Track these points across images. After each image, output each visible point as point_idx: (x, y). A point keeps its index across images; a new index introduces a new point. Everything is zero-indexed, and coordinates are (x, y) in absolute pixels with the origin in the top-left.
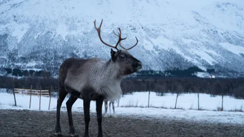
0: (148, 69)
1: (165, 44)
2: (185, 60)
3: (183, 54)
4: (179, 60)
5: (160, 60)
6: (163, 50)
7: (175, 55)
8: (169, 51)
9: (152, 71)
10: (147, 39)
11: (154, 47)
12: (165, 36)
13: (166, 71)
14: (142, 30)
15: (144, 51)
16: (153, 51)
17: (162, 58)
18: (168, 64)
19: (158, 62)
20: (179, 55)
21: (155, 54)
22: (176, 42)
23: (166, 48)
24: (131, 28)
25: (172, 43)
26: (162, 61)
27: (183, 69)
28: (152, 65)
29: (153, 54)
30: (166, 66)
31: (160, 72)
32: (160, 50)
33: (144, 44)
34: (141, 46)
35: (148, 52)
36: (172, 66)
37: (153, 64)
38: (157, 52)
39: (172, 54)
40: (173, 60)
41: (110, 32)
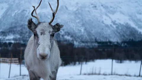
0: (107, 40)
1: (122, 19)
2: (139, 32)
3: (136, 28)
4: (133, 32)
5: (117, 32)
6: (120, 24)
7: (130, 28)
8: (124, 24)
9: (110, 42)
10: (106, 15)
11: (112, 22)
12: (121, 12)
13: (122, 42)
14: (102, 8)
15: (104, 25)
16: (111, 25)
17: (119, 31)
18: (124, 36)
19: (116, 34)
20: (134, 28)
21: (113, 27)
22: (131, 17)
23: (122, 23)
24: (92, 6)
25: (127, 18)
26: (119, 33)
27: (137, 40)
28: (110, 37)
29: (111, 28)
30: (123, 37)
31: (118, 43)
32: (117, 24)
33: (103, 19)
34: (101, 21)
35: (107, 26)
36: (128, 38)
37: (111, 35)
38: (114, 26)
39: (128, 27)
40: (128, 33)
41: (75, 10)
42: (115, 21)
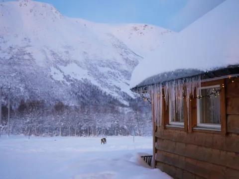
42: (69, 76)
